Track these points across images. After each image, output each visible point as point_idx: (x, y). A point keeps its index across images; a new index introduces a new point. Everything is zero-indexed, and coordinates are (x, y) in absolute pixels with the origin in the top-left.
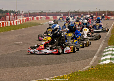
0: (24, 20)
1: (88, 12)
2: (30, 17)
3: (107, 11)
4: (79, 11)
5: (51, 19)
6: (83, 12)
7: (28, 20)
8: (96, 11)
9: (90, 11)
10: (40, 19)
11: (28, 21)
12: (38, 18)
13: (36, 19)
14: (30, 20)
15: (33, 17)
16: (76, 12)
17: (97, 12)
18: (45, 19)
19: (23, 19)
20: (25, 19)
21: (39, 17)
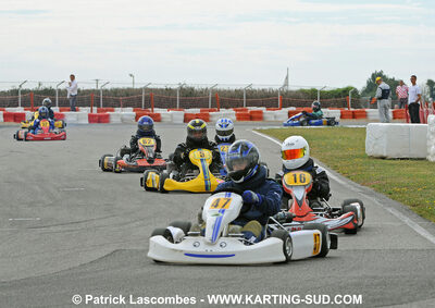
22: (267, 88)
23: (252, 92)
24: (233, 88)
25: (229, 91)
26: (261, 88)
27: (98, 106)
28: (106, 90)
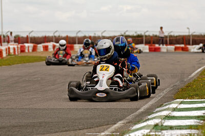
0: (12, 51)
2: (26, 45)
7: (23, 51)
8: (187, 34)
9: (172, 34)
10: (52, 50)
11: (22, 53)
12: (46, 48)
13: (42, 49)
14: (27, 51)
15: (35, 44)
16: (140, 36)
17: (189, 36)
19: (9, 48)
20: (14, 49)
21: (50, 45)
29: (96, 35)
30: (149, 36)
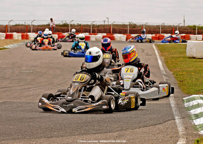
1: (90, 25)
3: (130, 25)
4: (72, 23)
5: (17, 39)
6: (80, 25)
17: (110, 25)
18: (4, 39)
22: (172, 25)
23: (165, 26)
24: (156, 25)
25: (153, 26)
26: (169, 25)
27: (90, 32)
28: (94, 25)
29: (27, 24)
30: (74, 25)
